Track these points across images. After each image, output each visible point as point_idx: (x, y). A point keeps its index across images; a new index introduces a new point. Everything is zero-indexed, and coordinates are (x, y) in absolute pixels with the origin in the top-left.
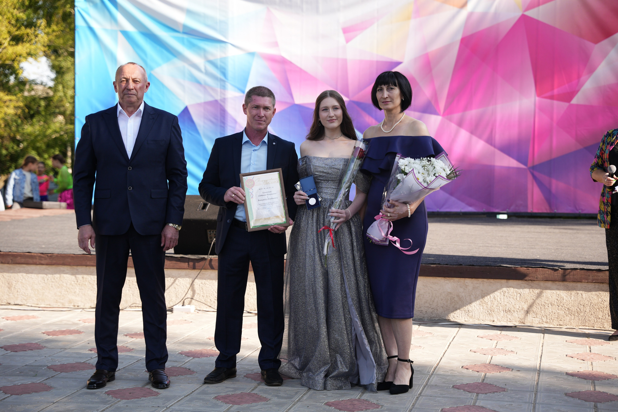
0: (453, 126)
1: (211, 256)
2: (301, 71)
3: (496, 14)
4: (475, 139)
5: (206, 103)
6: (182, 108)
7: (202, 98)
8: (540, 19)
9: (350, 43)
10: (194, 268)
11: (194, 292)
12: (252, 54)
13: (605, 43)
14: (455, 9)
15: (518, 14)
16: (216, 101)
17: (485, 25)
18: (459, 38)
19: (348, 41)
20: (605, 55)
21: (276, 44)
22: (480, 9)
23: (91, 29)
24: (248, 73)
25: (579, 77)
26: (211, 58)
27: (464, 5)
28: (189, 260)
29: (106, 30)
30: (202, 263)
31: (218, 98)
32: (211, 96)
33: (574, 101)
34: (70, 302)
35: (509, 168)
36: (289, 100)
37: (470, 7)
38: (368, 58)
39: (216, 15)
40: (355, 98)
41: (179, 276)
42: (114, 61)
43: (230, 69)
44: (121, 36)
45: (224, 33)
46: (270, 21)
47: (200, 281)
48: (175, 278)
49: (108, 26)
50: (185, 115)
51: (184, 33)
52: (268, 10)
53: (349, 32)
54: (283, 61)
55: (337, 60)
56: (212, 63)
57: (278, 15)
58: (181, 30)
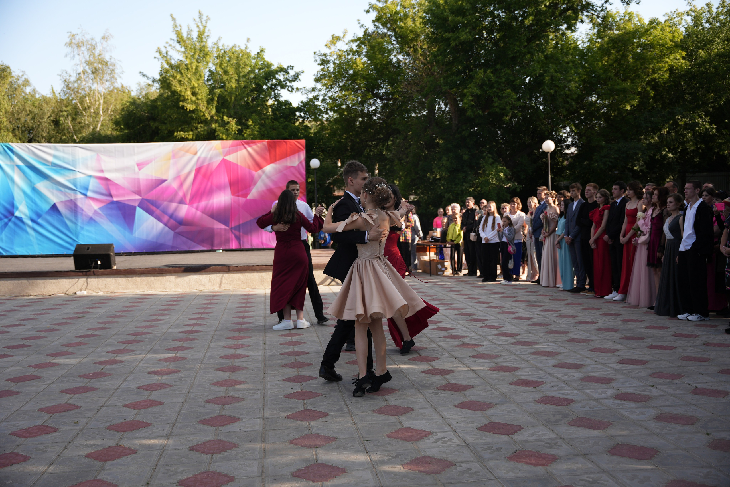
0: (194, 210)
1: (94, 270)
2: (116, 184)
3: (211, 158)
4: (205, 216)
5: (66, 201)
6: (52, 204)
7: (64, 198)
8: (231, 161)
9: (141, 171)
10: (86, 275)
11: (87, 283)
12: (90, 176)
13: (260, 172)
14: (192, 155)
15: (220, 158)
16: (71, 200)
17: (206, 163)
18: (195, 169)
19: (140, 169)
20: (260, 177)
21: (102, 171)
22: (203, 156)
24: (88, 186)
25: (250, 186)
26: (68, 179)
27: (196, 154)
28: (82, 272)
29: (7, 165)
30: (88, 273)
31: (73, 198)
32: (69, 197)
33: (248, 197)
34: (27, 293)
35: (221, 229)
36: (110, 199)
37: (199, 154)
38: (150, 178)
39: (69, 157)
40: (145, 197)
41: (79, 279)
42: (13, 181)
43: (78, 184)
44: (16, 168)
45: (74, 166)
46: (98, 160)
47: (89, 280)
48: (77, 279)
49: (9, 163)
50: (54, 207)
51: (52, 166)
52: (98, 155)
53: (140, 165)
54: (107, 179)
55: (135, 179)
56: (69, 181)
57: (103, 157)
58: (50, 165)
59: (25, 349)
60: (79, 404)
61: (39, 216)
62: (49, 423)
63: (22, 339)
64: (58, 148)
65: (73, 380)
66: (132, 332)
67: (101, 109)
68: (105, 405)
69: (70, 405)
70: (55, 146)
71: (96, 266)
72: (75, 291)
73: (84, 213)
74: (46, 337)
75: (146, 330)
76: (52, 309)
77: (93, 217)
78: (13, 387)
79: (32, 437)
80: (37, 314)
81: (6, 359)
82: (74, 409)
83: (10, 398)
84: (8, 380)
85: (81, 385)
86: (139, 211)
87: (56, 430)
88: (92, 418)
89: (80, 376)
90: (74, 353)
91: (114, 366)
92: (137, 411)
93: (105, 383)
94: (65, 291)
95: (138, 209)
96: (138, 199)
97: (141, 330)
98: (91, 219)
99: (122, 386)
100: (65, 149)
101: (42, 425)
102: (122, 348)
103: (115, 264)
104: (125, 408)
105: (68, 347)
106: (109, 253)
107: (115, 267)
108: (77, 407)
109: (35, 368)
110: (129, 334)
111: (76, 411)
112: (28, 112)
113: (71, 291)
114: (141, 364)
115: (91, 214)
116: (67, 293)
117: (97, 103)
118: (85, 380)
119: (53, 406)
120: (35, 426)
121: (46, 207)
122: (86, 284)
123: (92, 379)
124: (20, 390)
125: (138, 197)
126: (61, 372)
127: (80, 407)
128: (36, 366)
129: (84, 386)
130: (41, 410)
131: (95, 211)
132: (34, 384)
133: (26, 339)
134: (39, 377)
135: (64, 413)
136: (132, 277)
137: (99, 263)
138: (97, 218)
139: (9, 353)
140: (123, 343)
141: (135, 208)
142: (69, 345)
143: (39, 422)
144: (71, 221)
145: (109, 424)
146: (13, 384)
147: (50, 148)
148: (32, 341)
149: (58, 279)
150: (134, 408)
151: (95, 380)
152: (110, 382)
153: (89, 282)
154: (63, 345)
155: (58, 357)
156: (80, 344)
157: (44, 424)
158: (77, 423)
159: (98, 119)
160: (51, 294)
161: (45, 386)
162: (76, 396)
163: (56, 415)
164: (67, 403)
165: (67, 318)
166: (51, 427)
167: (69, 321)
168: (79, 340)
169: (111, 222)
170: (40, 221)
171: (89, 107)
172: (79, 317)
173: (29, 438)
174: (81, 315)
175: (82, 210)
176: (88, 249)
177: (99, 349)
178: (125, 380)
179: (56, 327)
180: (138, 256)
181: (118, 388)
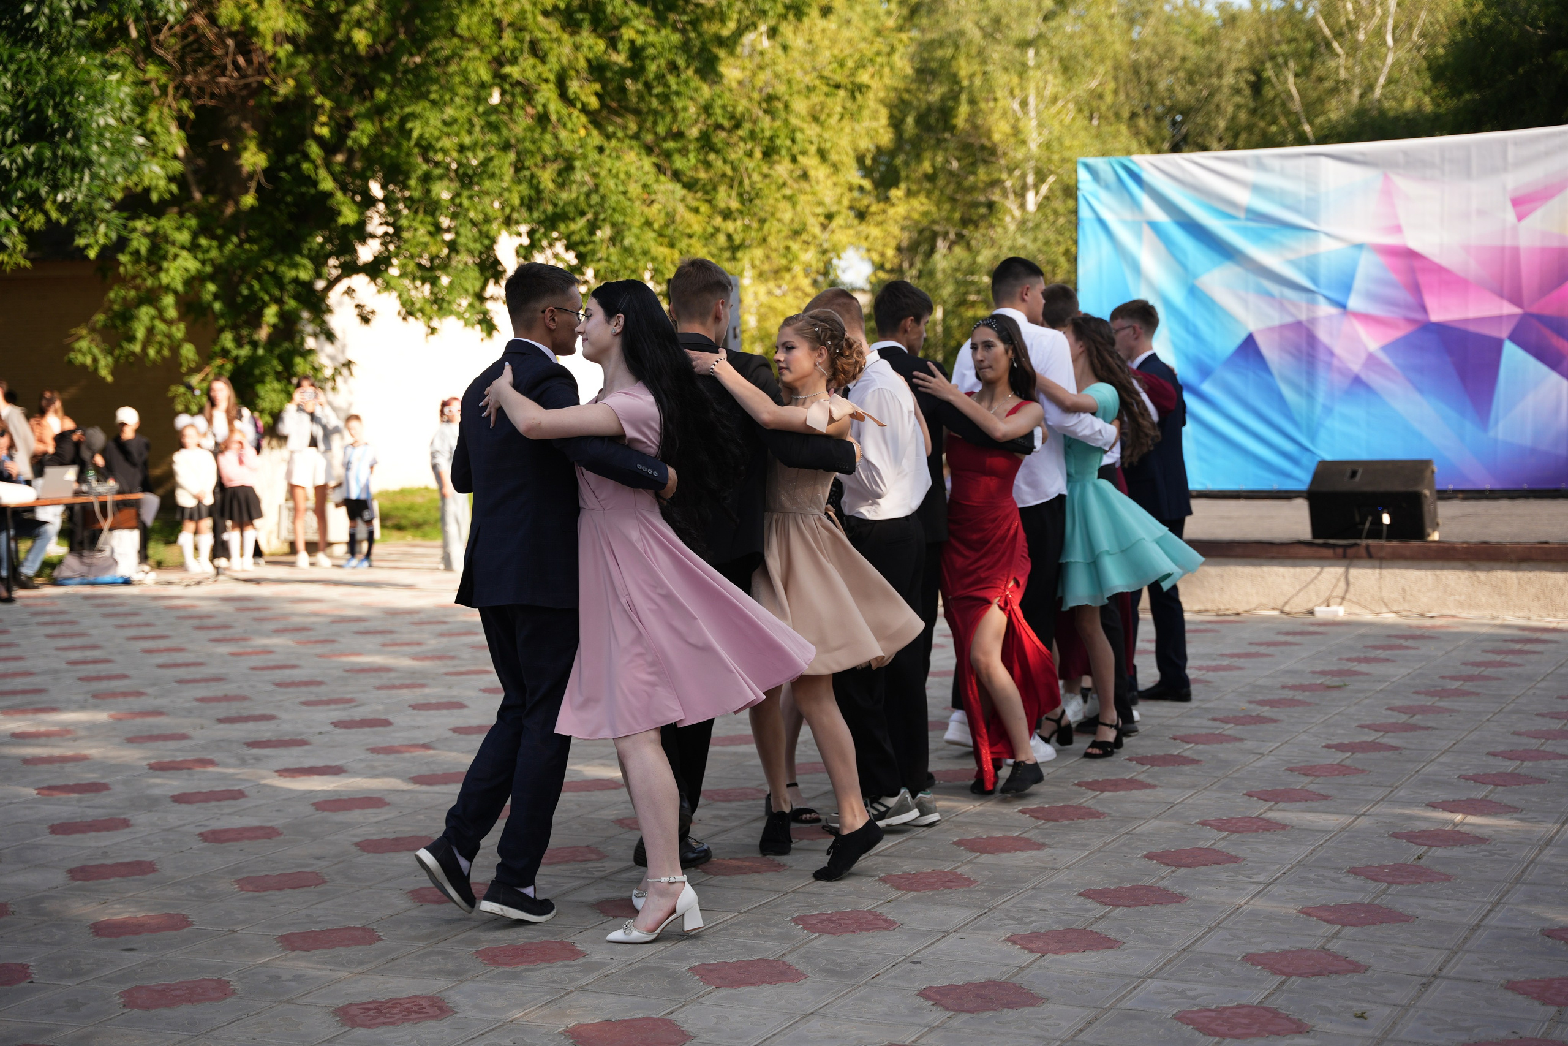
1: (1370, 542)
2: (1440, 270)
5: (1283, 327)
6: (1243, 336)
7: (1276, 318)
9: (1526, 222)
10: (1344, 557)
11: (1348, 583)
12: (1360, 247)
16: (1299, 324)
19: (1520, 218)
21: (1398, 229)
23: (1102, 222)
24: (1353, 277)
26: (1291, 256)
28: (1334, 546)
29: (1124, 222)
30: (1350, 551)
31: (1303, 317)
32: (1292, 315)
36: (1419, 316)
38: (1555, 243)
39: (1300, 189)
40: (1534, 309)
41: (1322, 567)
42: (1136, 267)
43: (1323, 272)
44: (1147, 231)
45: (1312, 216)
46: (1388, 193)
47: (1354, 572)
48: (1318, 569)
49: (1128, 215)
50: (1249, 346)
51: (1248, 219)
52: (1386, 177)
53: (1523, 204)
54: (1411, 255)
55: (1502, 249)
56: (1294, 264)
57: (1403, 184)
58: (1242, 215)
59: (1187, 768)
60: (1362, 959)
61: (1205, 372)
62: (1279, 1002)
63: (1175, 739)
64: (1268, 162)
65: (1333, 880)
66: (1501, 748)
67: (1390, 27)
68: (1444, 972)
69: (1335, 956)
70: (1258, 159)
71: (1377, 531)
72: (1310, 606)
73: (1335, 362)
74: (1241, 740)
75: (1549, 746)
76: (1247, 655)
77: (1364, 377)
78: (1163, 877)
79: (1237, 1037)
80: (1208, 669)
81: (1137, 794)
82: (1347, 972)
83: (1163, 910)
84: (1150, 856)
85: (1359, 898)
86: (1513, 355)
87: (1301, 1029)
88: (1406, 1008)
89: (1354, 871)
90: (1326, 797)
91: (1457, 852)
92: (1552, 1010)
93: (1433, 903)
94: (1279, 603)
95: (1510, 349)
96: (1509, 316)
97: (1534, 744)
98: (1357, 380)
99: (1493, 920)
100: (1289, 164)
101: (1260, 1007)
102: (1480, 793)
103: (1436, 526)
104: (1510, 995)
105: (1306, 775)
106: (1418, 489)
107: (1435, 536)
108: (1357, 968)
109: (1219, 829)
110: (1494, 755)
111: (1356, 978)
112: (1177, 62)
113: (1298, 605)
114: (1547, 856)
115: (1356, 366)
116: (1287, 609)
117: (1379, 11)
118: (1371, 885)
119: (1284, 954)
120: (1239, 1006)
121: (1227, 345)
122: (1342, 584)
123: (1390, 884)
124: (1186, 891)
125: (1509, 309)
126: (1297, 852)
127: (1366, 968)
128: (1220, 825)
129: (1368, 908)
130: (1250, 959)
131: (1371, 357)
132: (1223, 876)
133: (1186, 739)
134: (1234, 859)
135: (1320, 981)
136: (1491, 569)
137: (1386, 519)
138: (1374, 379)
139: (1141, 777)
140: (1480, 779)
141: (1498, 345)
142: (1308, 771)
143: (1253, 997)
144: (1296, 387)
145: (1464, 1038)
146: (1166, 871)
147: (1243, 162)
148: (1201, 747)
149: (1260, 565)
150: (1545, 1002)
151: (1400, 887)
152: (1450, 903)
153: (1351, 579)
154: (1291, 770)
155: (1282, 805)
156: (1342, 770)
157: (1266, 1004)
158: (1362, 1016)
159: (1378, 63)
160: (1240, 608)
161: (1254, 889)
162: (1349, 931)
163: (1296, 982)
164: (1323, 949)
165: (1294, 688)
166: (1287, 1018)
167: (1299, 696)
168: (1339, 757)
169: (1421, 391)
170: (1206, 387)
171: (1352, 26)
172: (1329, 687)
173: (1228, 1040)
174: (1335, 681)
175: (1331, 353)
176: (1354, 474)
177: (1402, 793)
178: (1498, 903)
179: (1266, 711)
180: (1504, 505)
181: (1478, 926)
